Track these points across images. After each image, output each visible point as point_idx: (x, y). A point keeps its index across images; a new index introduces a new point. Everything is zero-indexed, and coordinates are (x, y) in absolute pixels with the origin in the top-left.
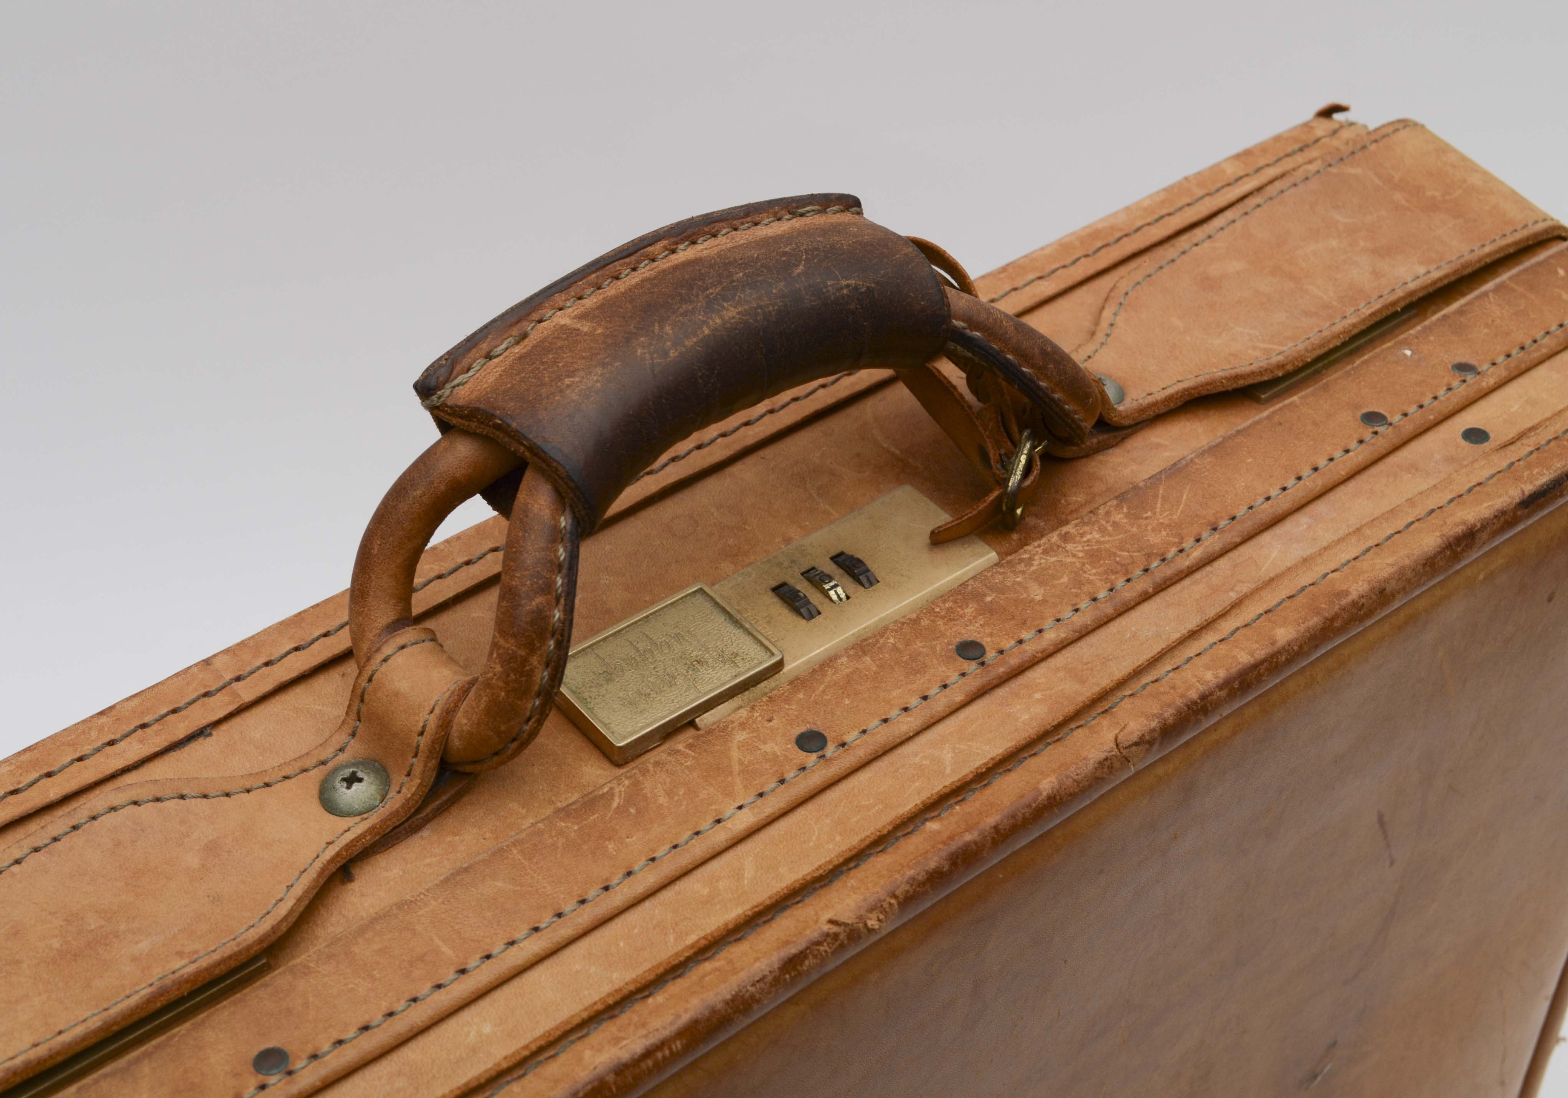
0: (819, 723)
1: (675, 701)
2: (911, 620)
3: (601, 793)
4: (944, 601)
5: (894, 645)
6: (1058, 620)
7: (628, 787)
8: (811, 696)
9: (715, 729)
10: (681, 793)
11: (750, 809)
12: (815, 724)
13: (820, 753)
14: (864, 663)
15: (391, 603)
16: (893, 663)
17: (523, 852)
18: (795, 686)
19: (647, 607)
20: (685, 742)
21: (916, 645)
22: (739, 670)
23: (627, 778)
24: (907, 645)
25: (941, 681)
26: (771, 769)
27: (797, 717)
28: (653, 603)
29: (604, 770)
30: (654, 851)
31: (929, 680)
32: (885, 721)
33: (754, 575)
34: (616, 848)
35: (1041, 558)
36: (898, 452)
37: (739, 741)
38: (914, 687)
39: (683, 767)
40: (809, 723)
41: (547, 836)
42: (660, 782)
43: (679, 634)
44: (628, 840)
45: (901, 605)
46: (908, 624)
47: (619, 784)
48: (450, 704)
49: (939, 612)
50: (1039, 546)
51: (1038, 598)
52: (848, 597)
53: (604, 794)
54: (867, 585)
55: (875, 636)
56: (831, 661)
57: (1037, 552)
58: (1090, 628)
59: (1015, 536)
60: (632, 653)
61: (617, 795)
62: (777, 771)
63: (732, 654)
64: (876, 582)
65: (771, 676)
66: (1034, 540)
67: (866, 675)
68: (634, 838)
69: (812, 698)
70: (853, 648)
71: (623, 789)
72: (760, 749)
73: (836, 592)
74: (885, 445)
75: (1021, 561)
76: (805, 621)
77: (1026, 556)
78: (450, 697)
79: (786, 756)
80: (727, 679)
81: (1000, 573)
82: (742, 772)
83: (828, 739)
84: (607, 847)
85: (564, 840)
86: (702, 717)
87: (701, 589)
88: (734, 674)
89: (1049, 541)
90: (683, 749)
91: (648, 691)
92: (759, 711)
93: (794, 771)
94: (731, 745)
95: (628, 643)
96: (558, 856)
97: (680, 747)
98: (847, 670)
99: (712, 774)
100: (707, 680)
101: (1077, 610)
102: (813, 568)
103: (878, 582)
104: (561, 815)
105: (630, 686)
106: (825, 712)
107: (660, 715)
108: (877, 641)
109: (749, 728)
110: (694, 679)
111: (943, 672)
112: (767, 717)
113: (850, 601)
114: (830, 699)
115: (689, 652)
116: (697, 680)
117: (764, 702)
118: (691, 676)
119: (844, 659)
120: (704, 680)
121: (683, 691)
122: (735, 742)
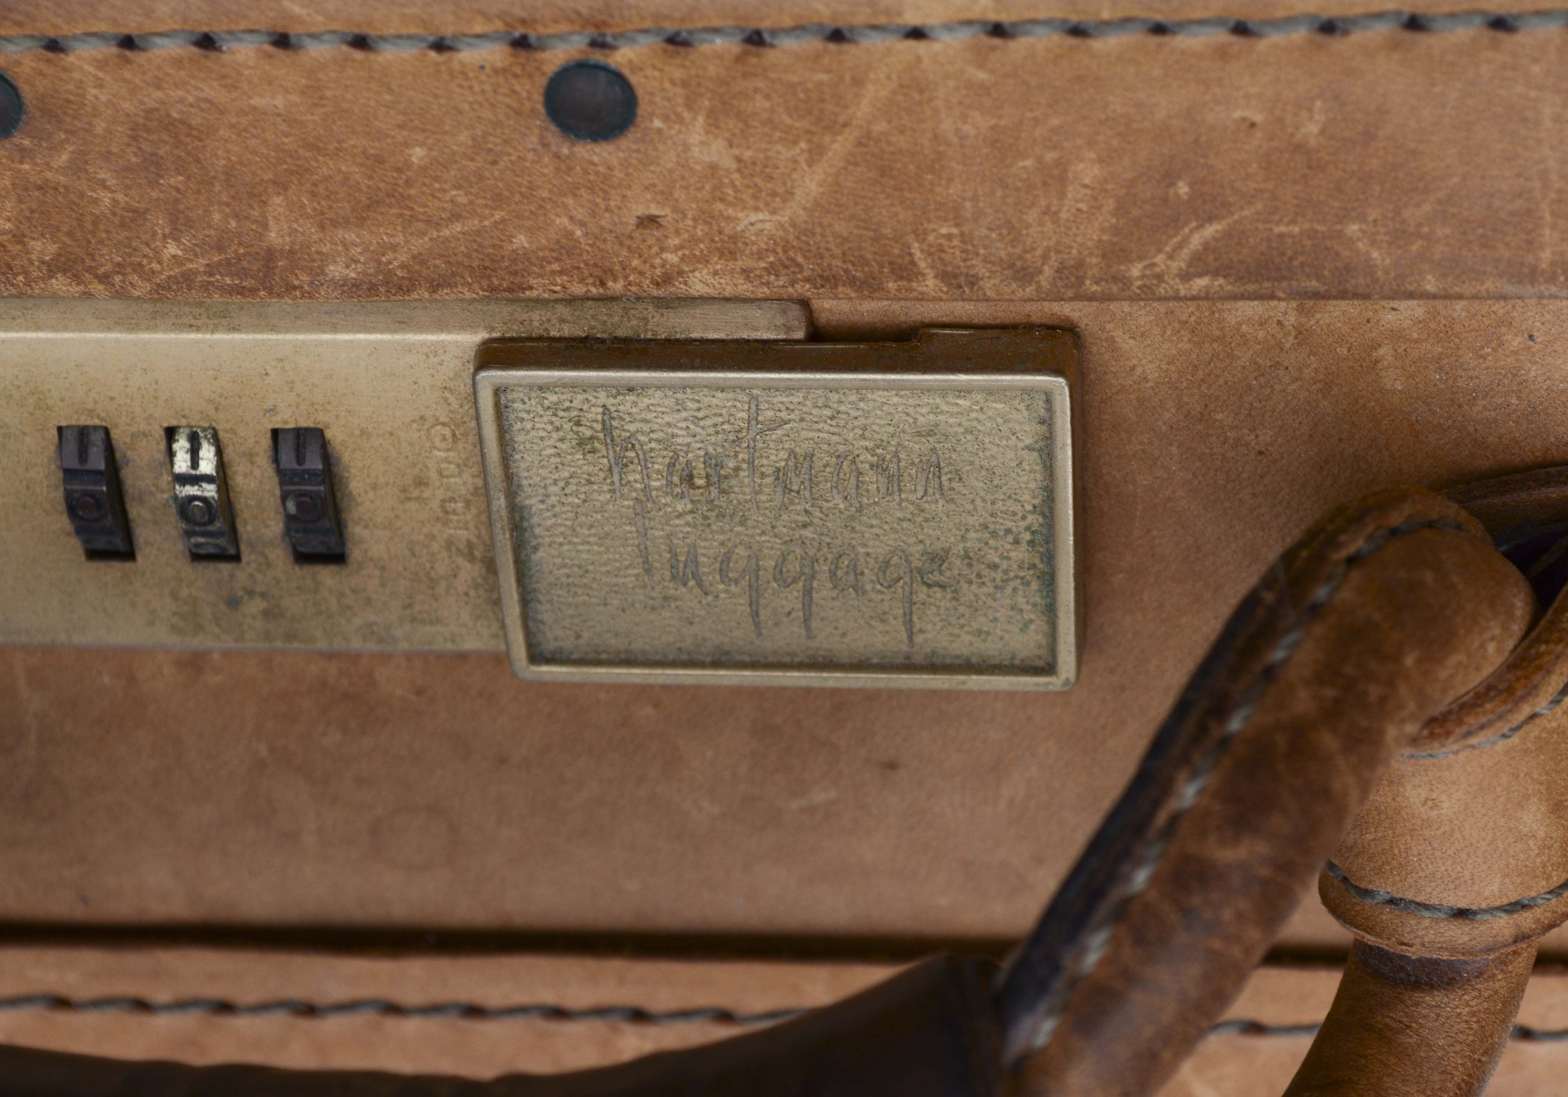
0: (533, 140)
1: (828, 412)
2: (77, 278)
3: (1221, 281)
5: (175, 236)
7: (1141, 258)
8: (495, 225)
9: (807, 280)
10: (1028, 163)
11: (899, 14)
12: (545, 145)
13: (598, 57)
14: (293, 232)
15: (1414, 1040)
16: (218, 187)
17: (1529, 242)
18: (516, 273)
19: (665, 688)
20: (911, 290)
21: (115, 202)
22: (612, 403)
23: (1125, 282)
24: (139, 214)
25: (128, 61)
26: (756, 90)
27: (574, 191)
28: (643, 691)
29: (1112, 340)
30: (1222, 53)
31: (157, 84)
32: (360, 42)
33: (357, 621)
34: (1304, 114)
37: (774, 212)
38: (212, 91)
39: (965, 229)
40: (557, 156)
41: (1438, 252)
42: (1056, 221)
43: (674, 578)
44: (1258, 118)
45: (51, 335)
46: (90, 270)
47: (1159, 277)
48: (1492, 711)
52: (171, 433)
53: (1215, 274)
54: (97, 438)
55: (206, 287)
56: (373, 289)
60: (823, 592)
61: (1185, 254)
62: (745, 76)
63: (593, 451)
64: (67, 434)
65: (530, 339)
67: (313, 195)
68: (1238, 114)
69: (498, 216)
71: (1160, 259)
72: (739, 160)
73: (195, 464)
76: (328, 434)
78: (1482, 727)
79: (689, 103)
80: (658, 394)
82: (834, 127)
83: (542, 82)
84: (1322, 132)
85: (1407, 213)
87: (536, 657)
88: (631, 398)
90: (930, 273)
91: (870, 477)
92: (658, 261)
93: (706, 48)
94: (803, 215)
95: (814, 624)
96: (1455, 180)
97: (930, 284)
98: (350, 236)
99: (912, 167)
100: (709, 422)
102: (197, 557)
103: (60, 429)
104: (1361, 281)
105: (899, 515)
106: (494, 163)
107: (895, 400)
108: (210, 270)
109: (720, 232)
110: (738, 441)
111: (100, 86)
112: (652, 235)
113: (174, 423)
114: (458, 187)
115: (689, 518)
116: (732, 437)
117: (626, 277)
118: (736, 456)
119: (336, 270)
120: (715, 425)
121: (787, 426)
122: (784, 218)
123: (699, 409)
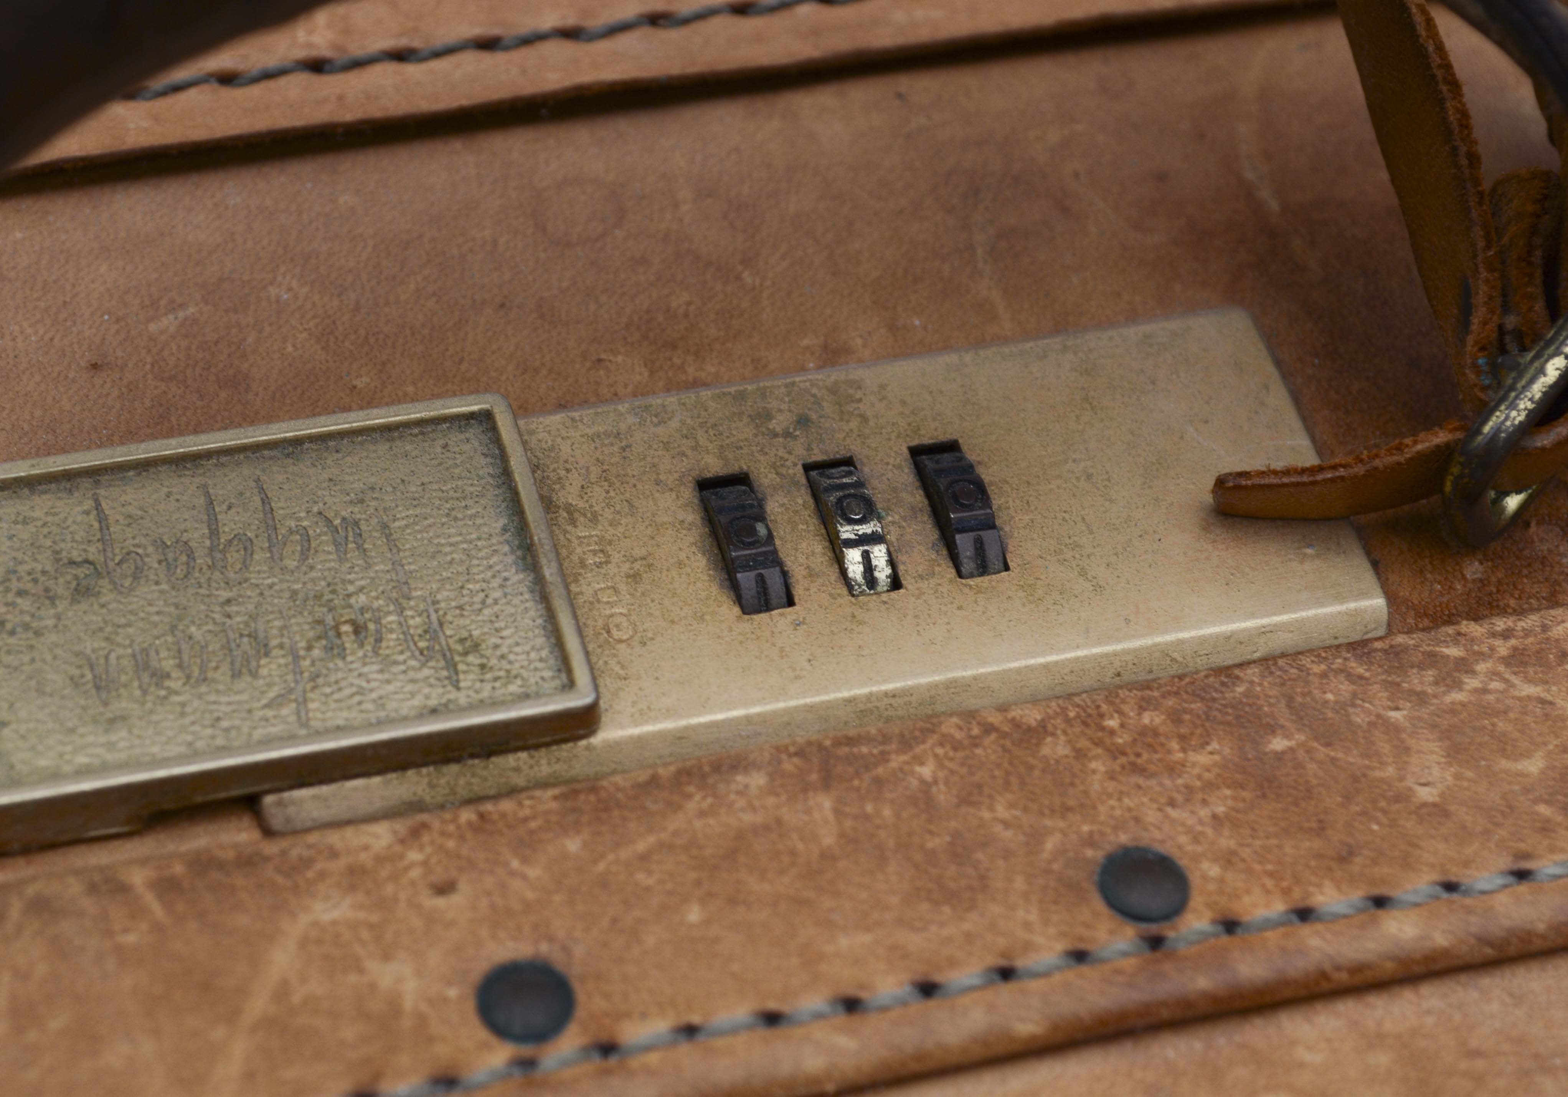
0: (579, 951)
1: (225, 724)
2: (1016, 724)
4: (1143, 705)
5: (926, 786)
6: (1450, 887)
8: (602, 856)
10: (55, 1025)
12: (566, 949)
13: (526, 1050)
14: (808, 811)
16: (891, 843)
18: (574, 810)
19: (347, 409)
21: (991, 809)
22: (453, 695)
24: (965, 800)
25: (1003, 955)
26: (356, 1046)
27: (528, 907)
28: (369, 402)
31: (969, 937)
32: (772, 1019)
33: (674, 424)
35: (1494, 674)
36: (1274, 205)
37: (316, 924)
38: (914, 941)
39: (110, 943)
40: (551, 939)
43: (356, 523)
45: (1032, 662)
46: (1004, 735)
49: (1112, 732)
50: (1506, 635)
51: (1426, 794)
52: (896, 583)
54: (968, 566)
55: (886, 739)
56: (717, 768)
57: (1492, 649)
58: (1538, 944)
59: (1473, 569)
60: (198, 536)
62: (369, 1060)
63: (462, 641)
64: (1000, 565)
65: (547, 745)
66: (1503, 611)
67: (793, 853)
69: (601, 867)
70: (800, 753)
72: (361, 970)
73: (866, 556)
74: (1249, 175)
75: (1433, 660)
76: (737, 610)
77: (1454, 652)
79: (422, 1020)
80: (404, 712)
81: (1351, 677)
82: (267, 1023)
83: (580, 1013)
86: (286, 795)
87: (486, 418)
88: (433, 702)
89: (1545, 628)
91: (168, 664)
92: (429, 849)
93: (416, 1080)
94: (285, 924)
95: (201, 501)
97: (138, 878)
98: (748, 818)
99: (178, 996)
100: (347, 692)
101: (1522, 875)
102: (848, 461)
103: (1007, 568)
105: (130, 630)
106: (614, 921)
107: (155, 749)
108: (884, 758)
109: (368, 893)
110: (314, 677)
111: (1027, 926)
112: (439, 876)
113: (894, 595)
114: (648, 889)
115: (351, 589)
116: (320, 681)
117: (459, 827)
118: (313, 663)
119: (757, 780)
120: (340, 689)
121: (264, 702)
122: (304, 920)
123: (360, 703)
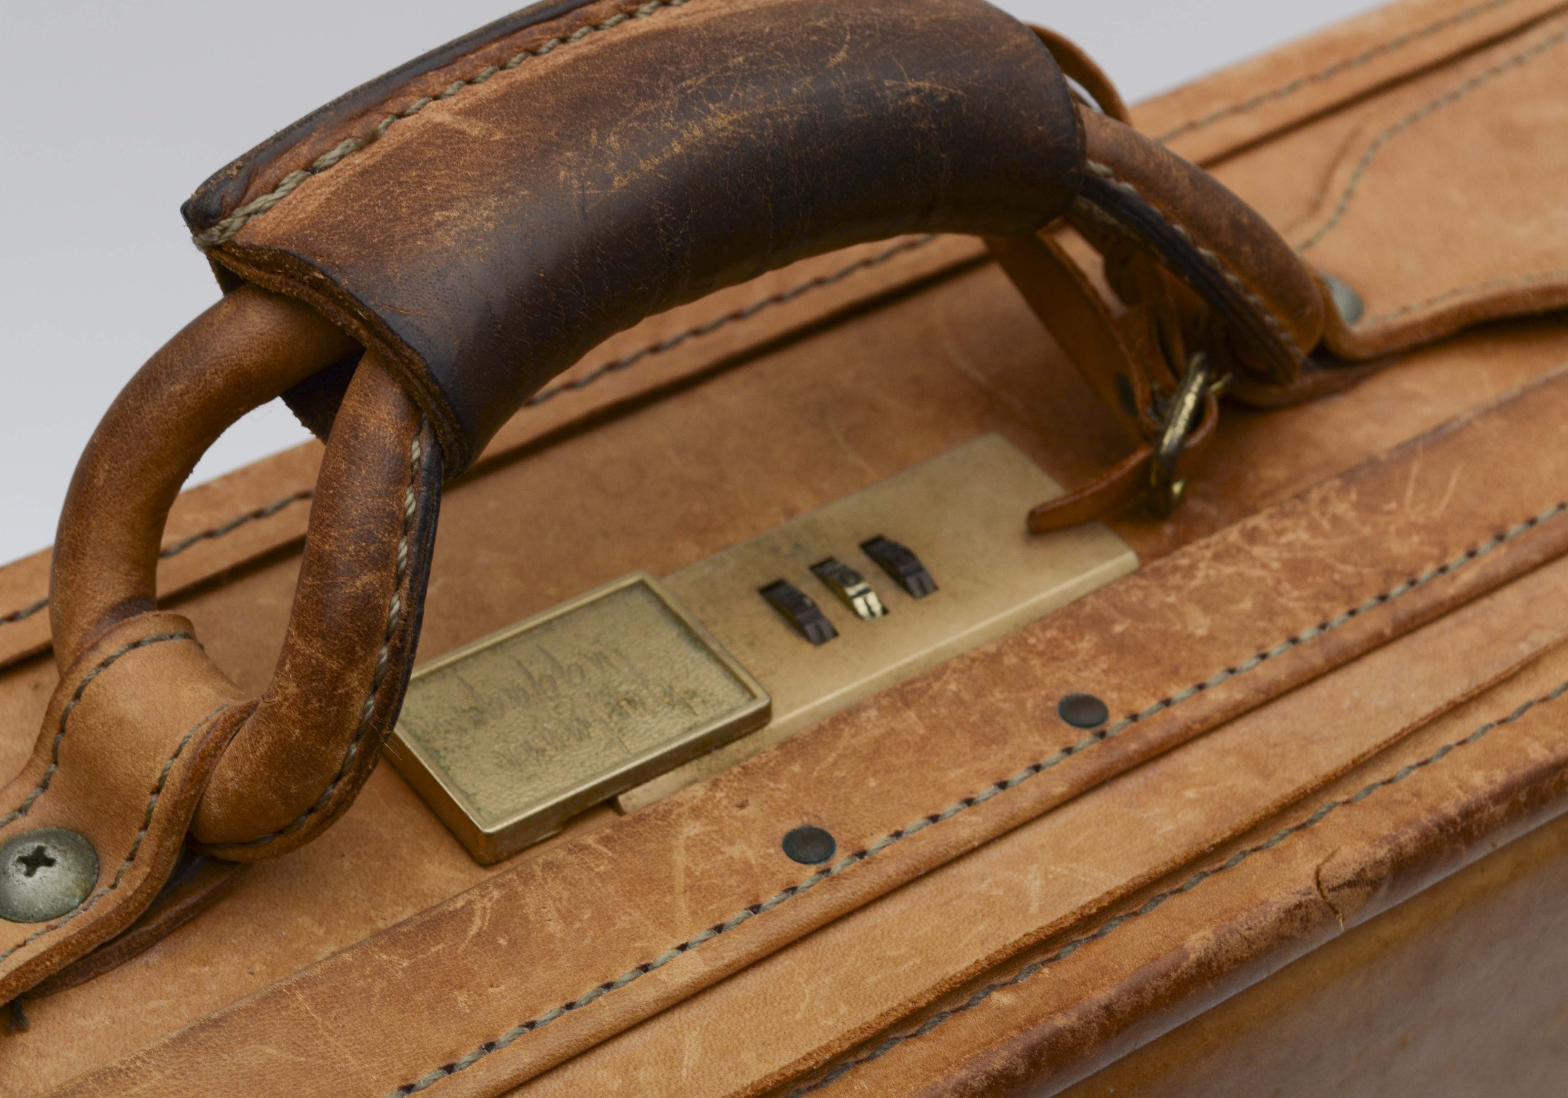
0: (823, 815)
2: (986, 654)
3: (451, 909)
4: (1045, 628)
5: (957, 694)
6: (1232, 671)
7: (498, 901)
8: (814, 770)
9: (649, 815)
10: (586, 917)
11: (699, 951)
12: (816, 816)
13: (823, 866)
14: (905, 721)
15: (121, 569)
16: (952, 724)
17: (313, 999)
18: (788, 752)
19: (549, 607)
20: (597, 833)
21: (993, 695)
22: (695, 719)
23: (497, 886)
24: (978, 695)
25: (1032, 759)
26: (738, 886)
27: (788, 803)
28: (561, 599)
29: (461, 871)
30: (533, 1010)
31: (1011, 757)
32: (934, 819)
33: (731, 565)
34: (471, 1003)
35: (1209, 567)
36: (983, 378)
37: (688, 838)
38: (986, 765)
39: (593, 874)
40: (807, 814)
41: (355, 974)
42: (552, 897)
44: (491, 990)
45: (972, 630)
46: (982, 661)
47: (483, 896)
48: (208, 744)
49: (1034, 646)
50: (1207, 547)
51: (1201, 632)
52: (885, 611)
53: (456, 911)
54: (917, 592)
55: (925, 677)
56: (850, 713)
57: (1203, 555)
58: (1284, 688)
59: (1168, 529)
60: (522, 681)
61: (479, 913)
62: (748, 890)
63: (686, 693)
64: (933, 588)
65: (750, 733)
66: (1200, 536)
67: (907, 741)
68: (503, 987)
69: (815, 774)
70: (888, 695)
71: (489, 905)
72: (722, 853)
73: (865, 600)
74: (962, 366)
75: (1176, 569)
76: (811, 645)
77: (1184, 562)
78: (208, 733)
79: (764, 866)
80: (676, 733)
81: (1140, 587)
82: (689, 889)
83: (838, 843)
84: (455, 1000)
85: (385, 983)
86: (630, 793)
87: (642, 585)
88: (687, 725)
89: (1224, 539)
90: (594, 845)
91: (542, 744)
92: (725, 790)
93: (777, 893)
94: (674, 842)
95: (515, 664)
96: (373, 1009)
97: (590, 840)
98: (876, 732)
99: (639, 888)
100: (641, 732)
101: (1263, 657)
102: (830, 560)
103: (937, 589)
104: (383, 942)
105: (514, 734)
106: (834, 797)
107: (559, 785)
108: (929, 686)
109: (706, 817)
110: (621, 730)
111: (1036, 744)
112: (737, 800)
113: (888, 617)
114: (844, 778)
115: (616, 684)
116: (625, 731)
117: (735, 776)
118: (616, 724)
119: (873, 713)
120: (637, 732)
121: (601, 748)
122: (682, 838)
123: (651, 735)
